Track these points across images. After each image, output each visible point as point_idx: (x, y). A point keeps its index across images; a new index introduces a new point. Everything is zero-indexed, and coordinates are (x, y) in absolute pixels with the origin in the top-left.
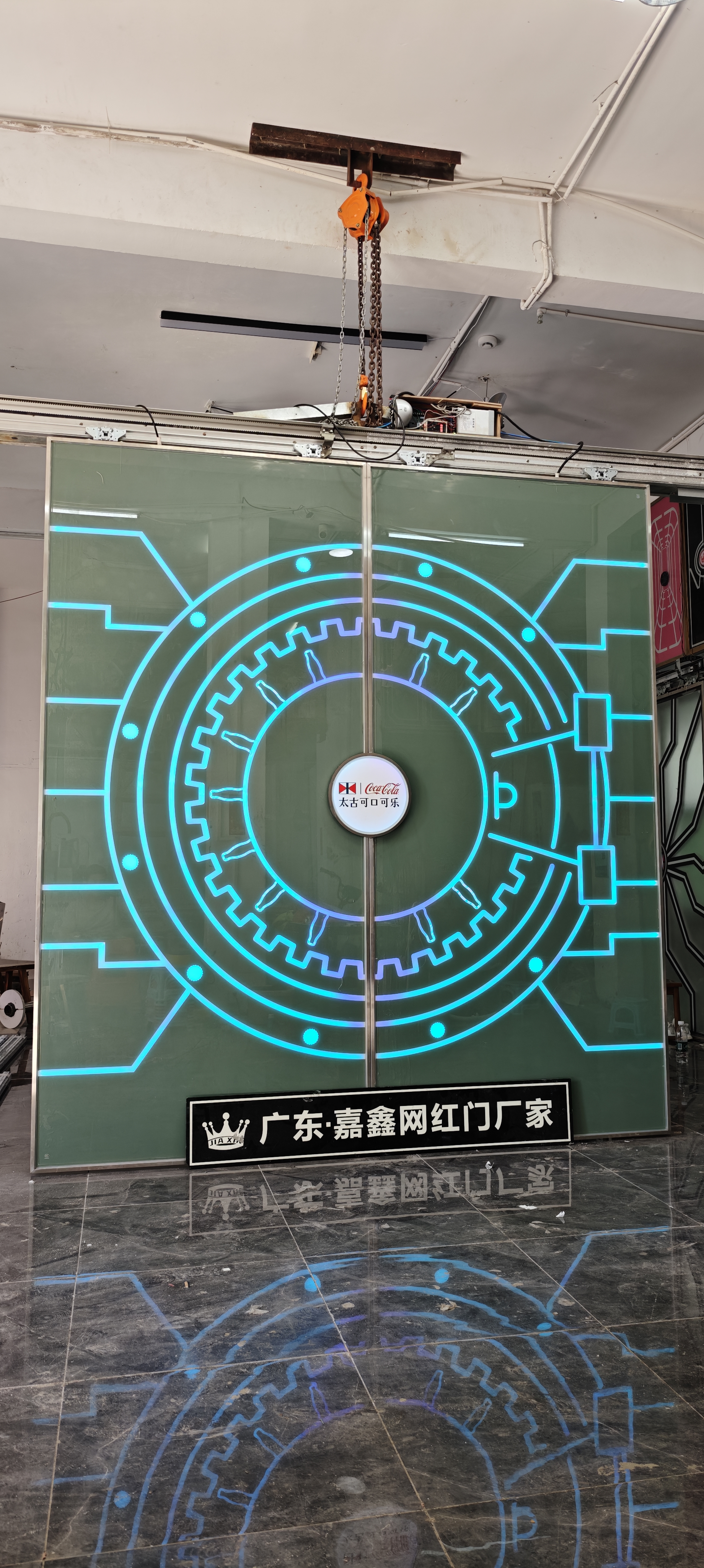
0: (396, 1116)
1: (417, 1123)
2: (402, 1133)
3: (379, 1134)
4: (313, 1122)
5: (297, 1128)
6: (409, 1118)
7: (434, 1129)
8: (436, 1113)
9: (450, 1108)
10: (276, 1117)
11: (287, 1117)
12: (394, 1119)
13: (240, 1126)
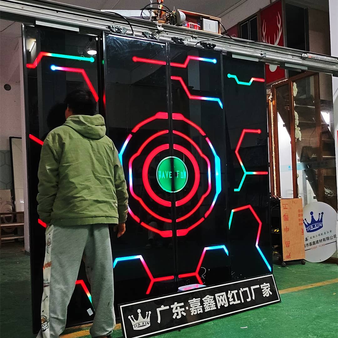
0: (215, 299)
1: (224, 301)
2: (219, 308)
3: (209, 309)
4: (180, 308)
5: (173, 312)
6: (220, 300)
7: (231, 303)
8: (230, 296)
9: (235, 292)
10: (163, 308)
11: (168, 307)
12: (214, 301)
13: (147, 315)
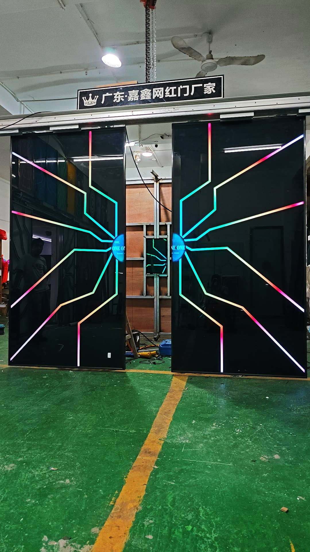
0: (152, 92)
1: (160, 94)
2: (154, 98)
3: (145, 99)
4: (121, 96)
5: (115, 98)
6: (157, 93)
7: (166, 96)
8: (168, 90)
9: (173, 88)
10: (108, 94)
11: (111, 94)
12: (151, 93)
13: (95, 98)
